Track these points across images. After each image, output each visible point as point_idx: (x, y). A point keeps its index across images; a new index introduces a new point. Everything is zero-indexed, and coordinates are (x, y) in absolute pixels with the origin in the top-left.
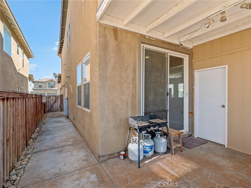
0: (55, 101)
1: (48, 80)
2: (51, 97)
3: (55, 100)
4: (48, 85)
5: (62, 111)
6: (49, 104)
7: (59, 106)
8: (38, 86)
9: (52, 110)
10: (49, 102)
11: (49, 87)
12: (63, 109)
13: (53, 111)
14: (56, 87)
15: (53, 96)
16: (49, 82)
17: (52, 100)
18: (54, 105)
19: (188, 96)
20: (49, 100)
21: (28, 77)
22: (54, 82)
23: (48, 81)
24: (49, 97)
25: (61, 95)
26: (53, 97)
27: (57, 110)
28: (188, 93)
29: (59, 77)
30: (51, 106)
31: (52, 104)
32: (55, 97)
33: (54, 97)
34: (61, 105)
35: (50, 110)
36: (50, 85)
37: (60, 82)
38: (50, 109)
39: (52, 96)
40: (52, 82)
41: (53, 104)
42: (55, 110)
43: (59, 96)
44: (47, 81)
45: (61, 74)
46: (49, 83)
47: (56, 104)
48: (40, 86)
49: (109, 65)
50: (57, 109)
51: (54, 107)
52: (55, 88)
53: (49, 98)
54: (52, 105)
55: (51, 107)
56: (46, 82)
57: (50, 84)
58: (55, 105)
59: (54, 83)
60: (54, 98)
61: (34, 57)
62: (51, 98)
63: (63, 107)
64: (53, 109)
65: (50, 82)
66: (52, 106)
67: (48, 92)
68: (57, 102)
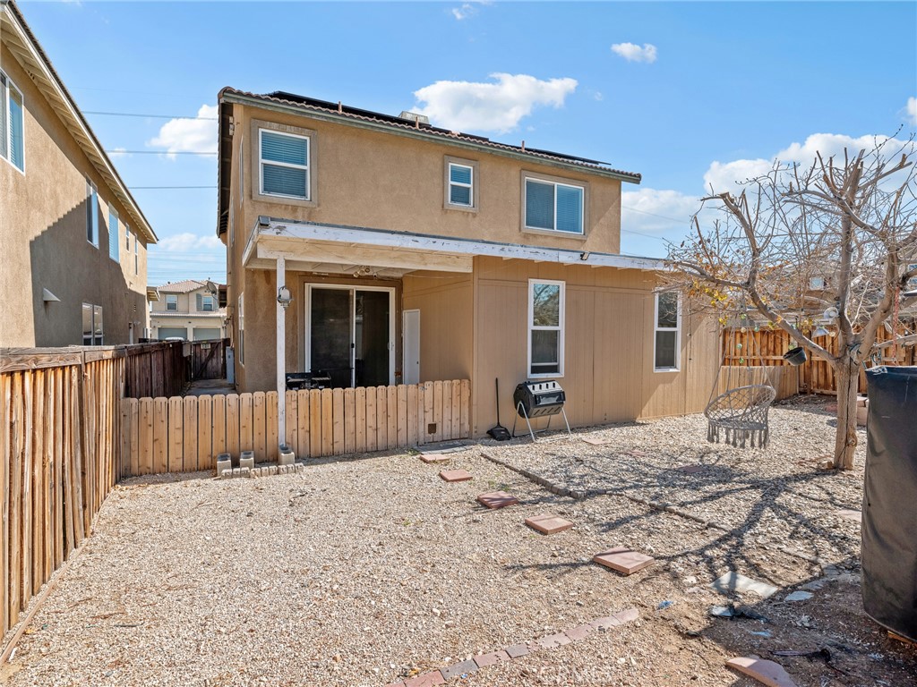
0: (212, 355)
1: (196, 286)
2: (202, 345)
3: (210, 351)
4: (195, 303)
6: (198, 361)
7: (220, 366)
8: (164, 307)
9: (204, 375)
10: (197, 356)
11: (199, 309)
13: (206, 378)
15: (206, 342)
16: (199, 292)
17: (204, 350)
18: (210, 363)
19: (394, 347)
20: (198, 350)
21: (145, 294)
23: (194, 290)
24: (197, 344)
25: (226, 340)
26: (205, 344)
27: (215, 375)
28: (394, 343)
29: (221, 293)
31: (203, 360)
32: (211, 344)
35: (199, 375)
36: (201, 303)
38: (198, 372)
39: (204, 342)
40: (207, 293)
41: (207, 360)
42: (210, 374)
43: (221, 341)
44: (192, 289)
45: (226, 286)
46: (199, 297)
47: (214, 361)
48: (172, 307)
49: (259, 314)
50: (217, 372)
51: (208, 369)
52: (218, 311)
53: (197, 346)
54: (204, 363)
55: (201, 368)
56: (190, 294)
57: (201, 298)
58: (212, 363)
60: (210, 347)
62: (202, 347)
64: (206, 373)
65: (202, 293)
66: (204, 366)
67: (196, 324)
68: (215, 356)
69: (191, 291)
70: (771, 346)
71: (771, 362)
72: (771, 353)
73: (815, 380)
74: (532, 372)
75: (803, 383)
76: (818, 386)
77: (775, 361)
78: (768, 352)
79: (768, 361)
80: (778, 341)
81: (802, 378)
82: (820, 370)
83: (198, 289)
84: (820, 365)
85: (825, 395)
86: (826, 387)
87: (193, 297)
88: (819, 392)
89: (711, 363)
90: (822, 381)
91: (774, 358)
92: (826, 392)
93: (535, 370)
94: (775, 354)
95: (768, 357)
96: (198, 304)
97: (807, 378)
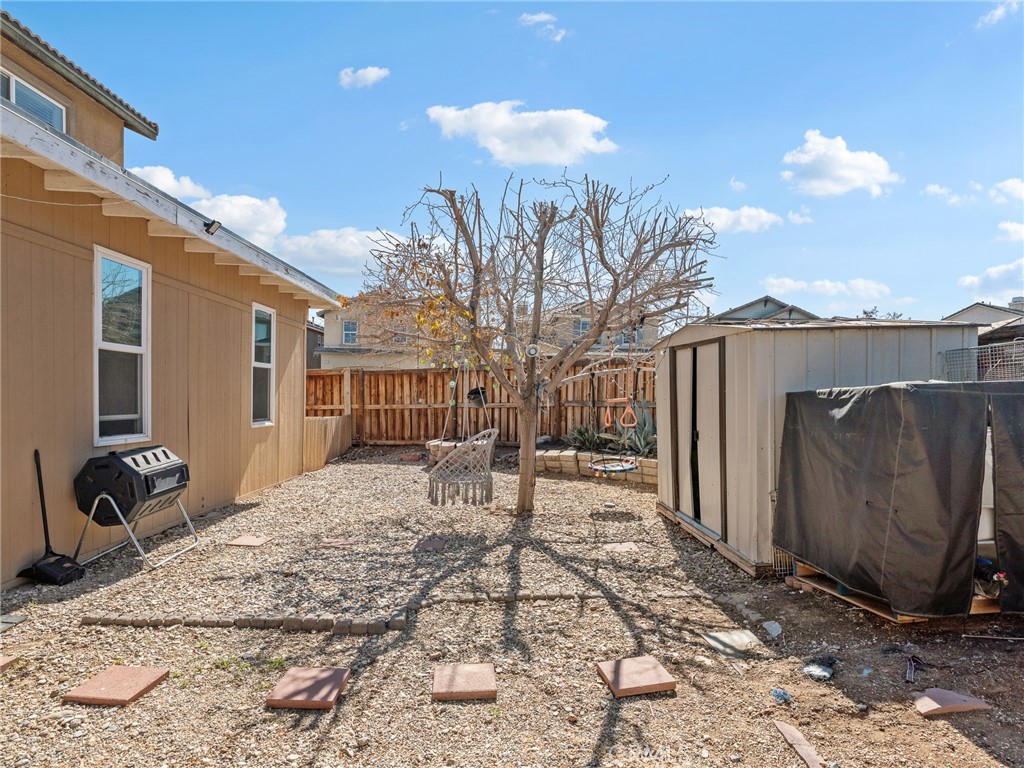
70: (320, 394)
71: (319, 413)
72: (320, 402)
73: (368, 431)
74: (102, 434)
75: (355, 435)
76: (371, 436)
77: (324, 411)
78: (316, 399)
79: (316, 411)
80: (328, 388)
81: (355, 430)
82: (374, 419)
84: (373, 414)
85: (378, 446)
86: (379, 437)
88: (372, 443)
89: (298, 413)
90: (375, 431)
91: (324, 407)
92: (379, 442)
93: (107, 429)
94: (324, 403)
95: (316, 407)
97: (360, 429)
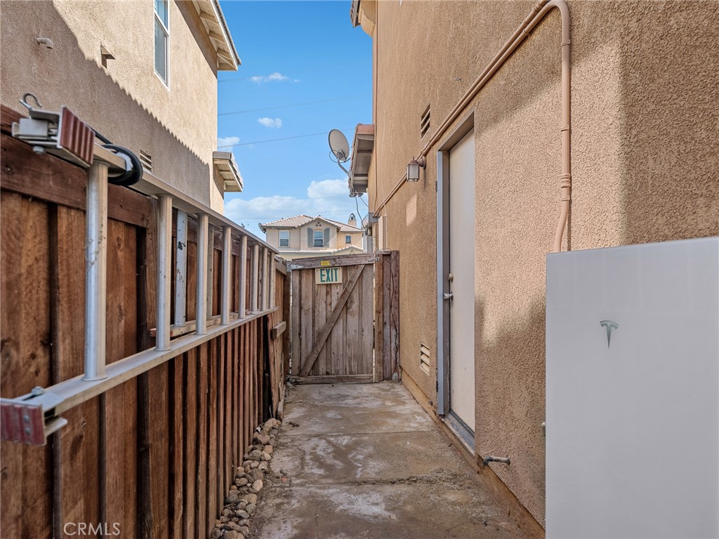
0: (346, 304)
1: (307, 220)
2: (318, 274)
3: (340, 290)
4: (306, 238)
5: (389, 379)
6: (306, 320)
9: (322, 368)
10: (305, 307)
11: (310, 246)
12: (398, 367)
13: (329, 379)
14: (331, 243)
15: (328, 263)
16: (311, 226)
17: (324, 290)
18: (338, 332)
20: (307, 290)
21: (208, 159)
22: (324, 227)
23: (306, 224)
24: (307, 270)
25: (387, 256)
26: (327, 268)
27: (355, 369)
29: (359, 151)
30: (320, 334)
31: (321, 321)
32: (345, 268)
33: (340, 272)
34: (379, 335)
35: (309, 369)
36: (312, 237)
37: (366, 186)
38: (311, 362)
39: (323, 264)
40: (319, 227)
41: (333, 321)
42: (340, 366)
43: (373, 259)
44: (303, 223)
45: (374, 127)
46: (310, 231)
47: (353, 321)
48: (284, 243)
50: (358, 359)
51: (334, 349)
52: (327, 246)
53: (304, 275)
54: (324, 330)
55: (314, 346)
56: (302, 229)
57: (312, 234)
58: (345, 331)
59: (326, 230)
60: (339, 276)
61: (239, 63)
62: (318, 281)
63: (398, 348)
64: (328, 362)
65: (313, 226)
66: (324, 339)
68: (355, 307)
69: (302, 226)
83: (310, 223)
87: (304, 232)
96: (309, 239)
